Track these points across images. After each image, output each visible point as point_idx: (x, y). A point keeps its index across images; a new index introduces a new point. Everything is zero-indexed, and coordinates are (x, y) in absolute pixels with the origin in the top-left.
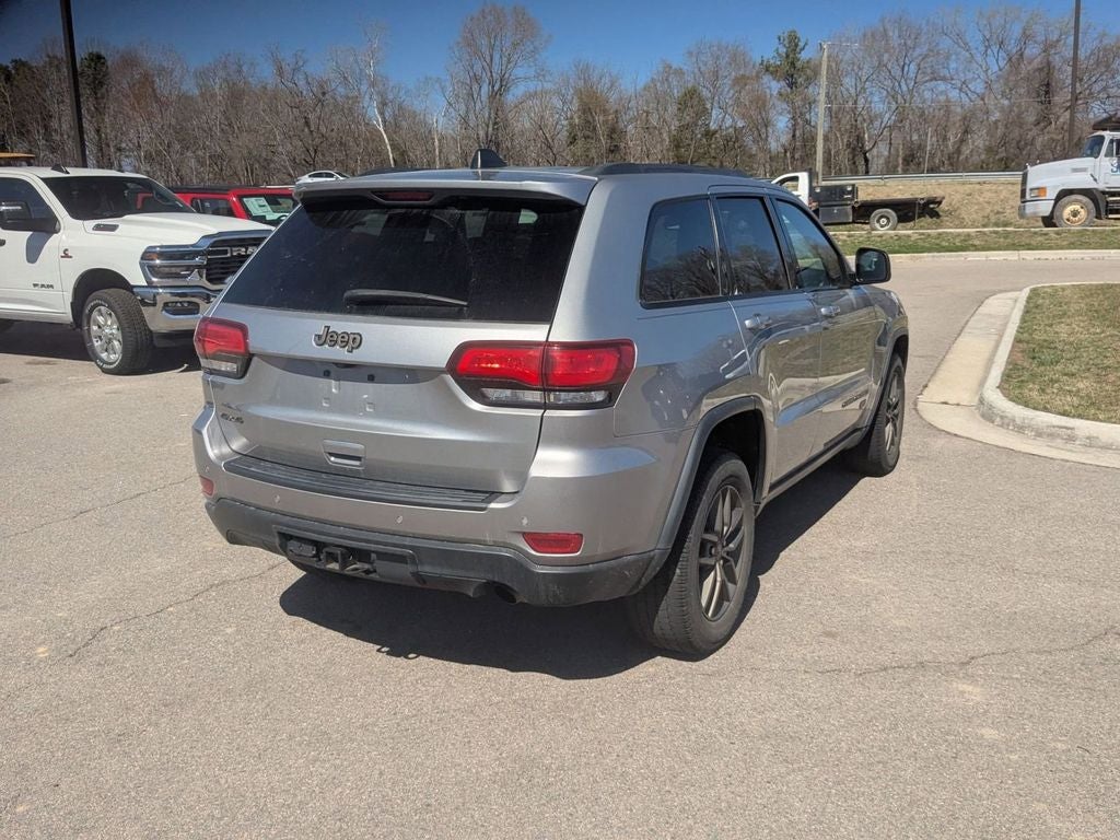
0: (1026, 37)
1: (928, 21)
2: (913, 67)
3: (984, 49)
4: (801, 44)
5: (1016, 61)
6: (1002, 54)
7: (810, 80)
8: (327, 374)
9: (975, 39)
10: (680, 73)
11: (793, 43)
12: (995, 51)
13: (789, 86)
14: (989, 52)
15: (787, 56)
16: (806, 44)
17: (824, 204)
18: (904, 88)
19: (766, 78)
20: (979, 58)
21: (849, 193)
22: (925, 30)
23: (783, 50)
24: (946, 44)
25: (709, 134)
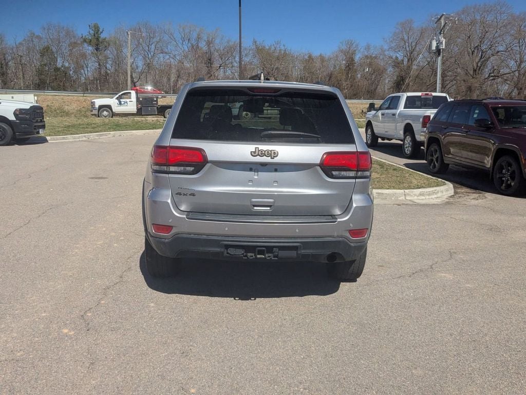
0: (199, 38)
1: (158, 26)
2: (153, 46)
3: (182, 42)
4: (101, 30)
5: (195, 48)
6: (189, 44)
7: (106, 48)
8: (251, 170)
9: (178, 36)
10: (39, 37)
11: (97, 30)
12: (187, 43)
13: (96, 49)
14: (184, 43)
15: (94, 35)
16: (103, 30)
17: (144, 105)
18: (150, 56)
19: (86, 45)
20: (180, 45)
21: (155, 101)
22: (157, 30)
23: (92, 32)
24: (166, 38)
25: (57, 69)
